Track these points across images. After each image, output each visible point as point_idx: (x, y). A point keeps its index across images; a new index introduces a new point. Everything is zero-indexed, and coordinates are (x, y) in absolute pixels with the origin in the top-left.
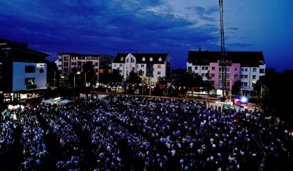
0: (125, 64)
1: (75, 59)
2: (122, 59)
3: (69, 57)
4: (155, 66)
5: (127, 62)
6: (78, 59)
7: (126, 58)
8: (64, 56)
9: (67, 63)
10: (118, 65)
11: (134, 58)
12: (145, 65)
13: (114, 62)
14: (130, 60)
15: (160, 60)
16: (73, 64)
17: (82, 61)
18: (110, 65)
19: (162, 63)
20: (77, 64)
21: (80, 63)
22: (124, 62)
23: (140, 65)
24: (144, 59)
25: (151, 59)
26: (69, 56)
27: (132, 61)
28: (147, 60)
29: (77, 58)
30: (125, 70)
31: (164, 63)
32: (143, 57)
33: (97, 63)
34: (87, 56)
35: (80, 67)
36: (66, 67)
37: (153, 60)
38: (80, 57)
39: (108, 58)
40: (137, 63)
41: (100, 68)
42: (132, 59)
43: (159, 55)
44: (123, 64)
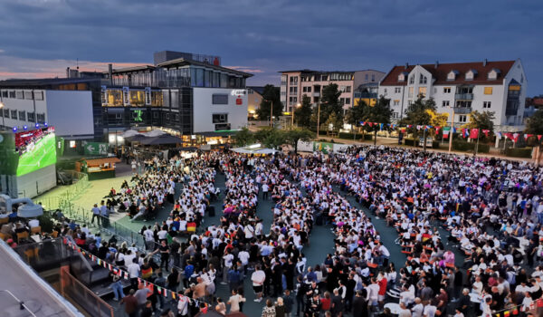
0: (407, 88)
1: (309, 80)
2: (401, 78)
3: (299, 79)
4: (478, 90)
5: (412, 82)
6: (315, 80)
7: (410, 76)
8: (290, 75)
9: (296, 88)
10: (391, 89)
11: (428, 75)
12: (453, 88)
13: (382, 84)
14: (417, 80)
15: (492, 75)
16: (305, 91)
17: (322, 83)
18: (375, 91)
19: (499, 81)
20: (313, 89)
21: (317, 88)
22: (405, 83)
23: (440, 88)
24: (451, 76)
25: (470, 75)
26: (298, 75)
27: (423, 80)
28: (460, 76)
29: (313, 79)
30: (407, 99)
31: (501, 83)
32: (449, 72)
33: (348, 88)
34: (331, 73)
35: (317, 95)
36: (293, 96)
37: (475, 76)
38: (317, 76)
39: (373, 76)
40: (434, 84)
41: (355, 96)
42: (422, 76)
43: (490, 65)
44: (402, 87)
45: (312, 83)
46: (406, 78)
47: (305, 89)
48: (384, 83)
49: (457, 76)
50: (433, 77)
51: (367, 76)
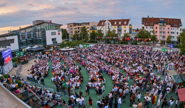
0: (105, 27)
2: (102, 24)
3: (73, 26)
4: (123, 27)
5: (106, 25)
6: (78, 26)
7: (105, 23)
8: (70, 25)
9: (72, 28)
10: (100, 27)
12: (116, 26)
13: (98, 26)
14: (107, 24)
15: (125, 23)
16: (75, 29)
17: (80, 26)
18: (96, 28)
19: (127, 24)
20: (77, 28)
21: (79, 28)
22: (104, 25)
23: (113, 27)
24: (115, 23)
25: (120, 23)
26: (72, 24)
27: (109, 24)
28: (118, 23)
29: (77, 25)
30: (105, 30)
31: (128, 25)
32: (115, 22)
33: (88, 27)
34: (82, 23)
35: (79, 30)
36: (72, 31)
37: (121, 23)
38: (78, 24)
39: (94, 24)
40: (112, 25)
41: (90, 29)
42: (108, 23)
43: (124, 20)
44: (103, 27)
45: (77, 27)
46: (104, 24)
47: (75, 28)
48: (98, 25)
49: (117, 23)
50: (111, 23)
51: (93, 23)
